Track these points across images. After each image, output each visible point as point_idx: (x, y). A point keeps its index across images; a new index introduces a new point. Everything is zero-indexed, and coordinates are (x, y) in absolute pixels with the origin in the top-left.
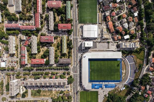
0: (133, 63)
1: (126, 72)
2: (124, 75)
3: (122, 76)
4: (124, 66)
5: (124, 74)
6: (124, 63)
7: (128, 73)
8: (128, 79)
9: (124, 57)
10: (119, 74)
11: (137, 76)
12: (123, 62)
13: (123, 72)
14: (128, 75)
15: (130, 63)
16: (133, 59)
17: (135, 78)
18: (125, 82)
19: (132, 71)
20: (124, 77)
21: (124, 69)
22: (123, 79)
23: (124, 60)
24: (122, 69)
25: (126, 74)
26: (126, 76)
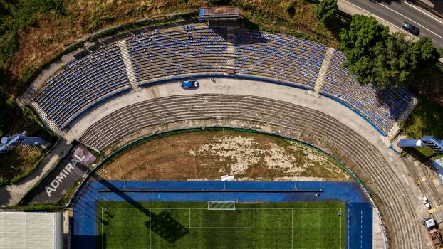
0: (125, 54)
1: (244, 132)
2: (277, 158)
3: (297, 176)
4: (166, 148)
5: (276, 150)
6: (136, 154)
7: (258, 102)
8: (333, 109)
9: (54, 159)
10: (264, 218)
12: (123, 160)
13: (240, 167)
14: (284, 105)
15: (135, 85)
16: (68, 59)
17: (319, 36)
18: (373, 151)
19: (230, 62)
20: (306, 149)
21: (205, 147)
22: (330, 172)
23: (88, 159)
24: (206, 180)
25: (274, 125)
26: (295, 135)
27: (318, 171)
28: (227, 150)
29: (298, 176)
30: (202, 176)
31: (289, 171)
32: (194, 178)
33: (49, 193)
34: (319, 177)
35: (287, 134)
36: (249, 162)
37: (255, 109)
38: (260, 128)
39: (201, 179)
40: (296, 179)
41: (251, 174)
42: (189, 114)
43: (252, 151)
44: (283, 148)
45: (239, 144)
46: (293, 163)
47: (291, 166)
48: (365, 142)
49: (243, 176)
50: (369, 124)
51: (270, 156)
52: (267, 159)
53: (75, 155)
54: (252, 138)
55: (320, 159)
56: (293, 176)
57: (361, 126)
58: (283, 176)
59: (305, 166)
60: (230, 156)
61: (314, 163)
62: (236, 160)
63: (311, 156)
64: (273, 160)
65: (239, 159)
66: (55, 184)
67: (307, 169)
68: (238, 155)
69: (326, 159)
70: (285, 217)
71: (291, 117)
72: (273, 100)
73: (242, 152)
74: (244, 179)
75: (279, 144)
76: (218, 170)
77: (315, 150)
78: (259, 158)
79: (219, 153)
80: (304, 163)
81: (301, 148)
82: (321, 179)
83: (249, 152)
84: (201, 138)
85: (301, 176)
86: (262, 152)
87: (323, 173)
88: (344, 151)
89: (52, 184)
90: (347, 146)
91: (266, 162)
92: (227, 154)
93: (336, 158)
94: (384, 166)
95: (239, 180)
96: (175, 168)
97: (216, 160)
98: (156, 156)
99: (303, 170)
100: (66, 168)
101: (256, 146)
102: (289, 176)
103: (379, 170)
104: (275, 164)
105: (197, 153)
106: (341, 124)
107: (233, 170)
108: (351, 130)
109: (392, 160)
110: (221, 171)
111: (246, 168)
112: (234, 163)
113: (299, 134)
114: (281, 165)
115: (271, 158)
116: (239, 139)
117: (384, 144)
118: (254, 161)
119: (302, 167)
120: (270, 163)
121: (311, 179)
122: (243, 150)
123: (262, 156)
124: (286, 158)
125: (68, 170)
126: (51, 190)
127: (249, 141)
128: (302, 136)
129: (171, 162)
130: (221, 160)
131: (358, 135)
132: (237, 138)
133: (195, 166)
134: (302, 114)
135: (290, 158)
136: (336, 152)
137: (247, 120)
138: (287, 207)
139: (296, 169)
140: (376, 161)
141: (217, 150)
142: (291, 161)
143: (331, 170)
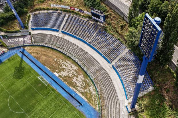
2: (79, 81)
4: (51, 53)
5: (81, 77)
7: (90, 57)
8: (113, 75)
10: (51, 98)
11: (122, 27)
13: (64, 74)
14: (97, 63)
15: (61, 30)
16: (51, 11)
18: (117, 103)
19: (92, 39)
20: (91, 85)
21: (61, 61)
22: (92, 101)
23: (28, 41)
24: (50, 70)
25: (88, 69)
26: (92, 77)
27: (89, 96)
28: (66, 66)
29: (79, 92)
30: (50, 68)
31: (78, 88)
32: (47, 67)
33: (9, 41)
34: (87, 99)
35: (90, 75)
36: (68, 74)
37: (87, 59)
38: (83, 67)
39: (49, 68)
40: (77, 92)
41: (65, 79)
42: (67, 49)
43: (73, 72)
44: (84, 78)
45: (71, 67)
46: (82, 86)
47: (80, 86)
48: (116, 97)
49: (62, 77)
50: (124, 90)
51: (77, 78)
52: (75, 78)
53: (27, 38)
54: (77, 68)
55: (93, 92)
56: (77, 90)
57: (119, 89)
58: (74, 88)
59: (86, 90)
60: (65, 68)
61: (90, 92)
62: (65, 71)
63: (91, 89)
64: (77, 80)
65: (66, 71)
66: (13, 40)
67: (85, 92)
68: (68, 70)
69: (96, 94)
70: (59, 104)
71: (96, 69)
72: (95, 59)
73: (70, 70)
74: (61, 79)
75: (84, 76)
76: (57, 69)
77: (94, 87)
78: (73, 76)
79: (63, 65)
80: (86, 89)
81: (90, 83)
82: (86, 100)
83: (72, 71)
84: (63, 58)
85: (80, 93)
86: (76, 74)
87: (89, 98)
88: (105, 96)
89: (12, 39)
90: (108, 94)
91: (74, 79)
92: (64, 67)
93: (100, 97)
94: (117, 114)
95: (59, 77)
96: (46, 60)
97: (59, 66)
98: (45, 53)
99: (83, 91)
100: (21, 39)
101: (76, 71)
102: (76, 89)
103: (114, 115)
104: (76, 82)
105: (57, 60)
106: (112, 83)
107: (61, 73)
108: (114, 88)
109: (123, 113)
110: (57, 70)
111: (66, 76)
112: (64, 71)
113: (94, 78)
114: (78, 83)
115: (77, 79)
116: (73, 66)
117: (124, 103)
118: (70, 75)
119: (84, 90)
120: (75, 80)
121: (83, 97)
122: (71, 69)
123: (75, 76)
124: (82, 83)
125: (21, 40)
126: (10, 41)
127: (75, 68)
128: (94, 79)
129: (47, 58)
130: (61, 68)
131: (116, 92)
132: (73, 65)
133: (51, 64)
134: (101, 70)
135: (83, 84)
136: (102, 94)
137: (81, 62)
138: (63, 100)
139: (81, 89)
140: (115, 109)
141: (63, 64)
142: (82, 85)
143: (94, 100)
